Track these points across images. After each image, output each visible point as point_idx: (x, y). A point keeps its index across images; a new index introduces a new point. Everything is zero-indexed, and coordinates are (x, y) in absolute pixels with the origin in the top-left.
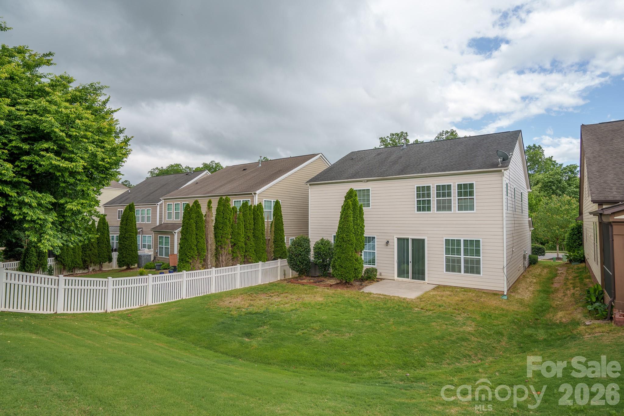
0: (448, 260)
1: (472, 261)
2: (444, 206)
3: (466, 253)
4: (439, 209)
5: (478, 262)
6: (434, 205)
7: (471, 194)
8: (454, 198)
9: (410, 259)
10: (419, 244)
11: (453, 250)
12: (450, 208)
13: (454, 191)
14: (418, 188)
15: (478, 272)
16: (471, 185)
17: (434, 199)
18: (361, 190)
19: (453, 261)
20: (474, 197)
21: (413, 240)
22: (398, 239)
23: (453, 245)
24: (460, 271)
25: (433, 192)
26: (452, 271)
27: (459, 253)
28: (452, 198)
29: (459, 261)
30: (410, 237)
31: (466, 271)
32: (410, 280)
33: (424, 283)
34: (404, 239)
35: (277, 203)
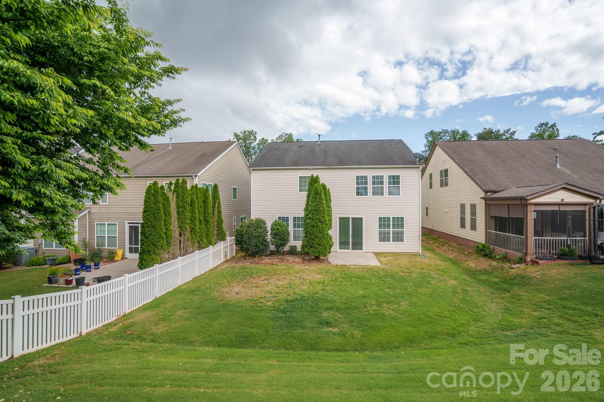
0: (380, 233)
1: (398, 233)
2: (378, 192)
3: (394, 227)
4: (374, 194)
5: (402, 233)
6: (370, 190)
7: (398, 183)
8: (386, 185)
9: (351, 234)
10: (358, 222)
11: (384, 225)
12: (382, 194)
13: (386, 181)
14: (358, 178)
15: (402, 240)
16: (398, 177)
17: (370, 186)
18: (306, 177)
19: (384, 233)
20: (400, 185)
21: (352, 218)
22: (340, 218)
23: (384, 221)
24: (389, 241)
25: (370, 181)
26: (383, 241)
27: (389, 227)
28: (384, 186)
29: (389, 233)
30: (351, 216)
31: (394, 241)
32: (350, 251)
33: (362, 252)
34: (345, 218)
35: (216, 186)
